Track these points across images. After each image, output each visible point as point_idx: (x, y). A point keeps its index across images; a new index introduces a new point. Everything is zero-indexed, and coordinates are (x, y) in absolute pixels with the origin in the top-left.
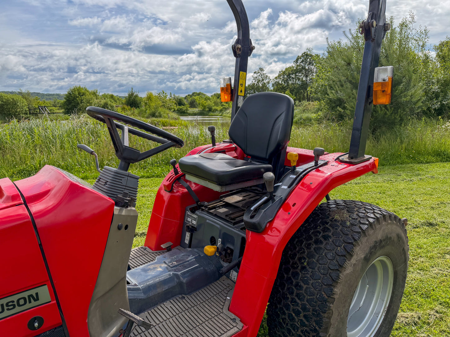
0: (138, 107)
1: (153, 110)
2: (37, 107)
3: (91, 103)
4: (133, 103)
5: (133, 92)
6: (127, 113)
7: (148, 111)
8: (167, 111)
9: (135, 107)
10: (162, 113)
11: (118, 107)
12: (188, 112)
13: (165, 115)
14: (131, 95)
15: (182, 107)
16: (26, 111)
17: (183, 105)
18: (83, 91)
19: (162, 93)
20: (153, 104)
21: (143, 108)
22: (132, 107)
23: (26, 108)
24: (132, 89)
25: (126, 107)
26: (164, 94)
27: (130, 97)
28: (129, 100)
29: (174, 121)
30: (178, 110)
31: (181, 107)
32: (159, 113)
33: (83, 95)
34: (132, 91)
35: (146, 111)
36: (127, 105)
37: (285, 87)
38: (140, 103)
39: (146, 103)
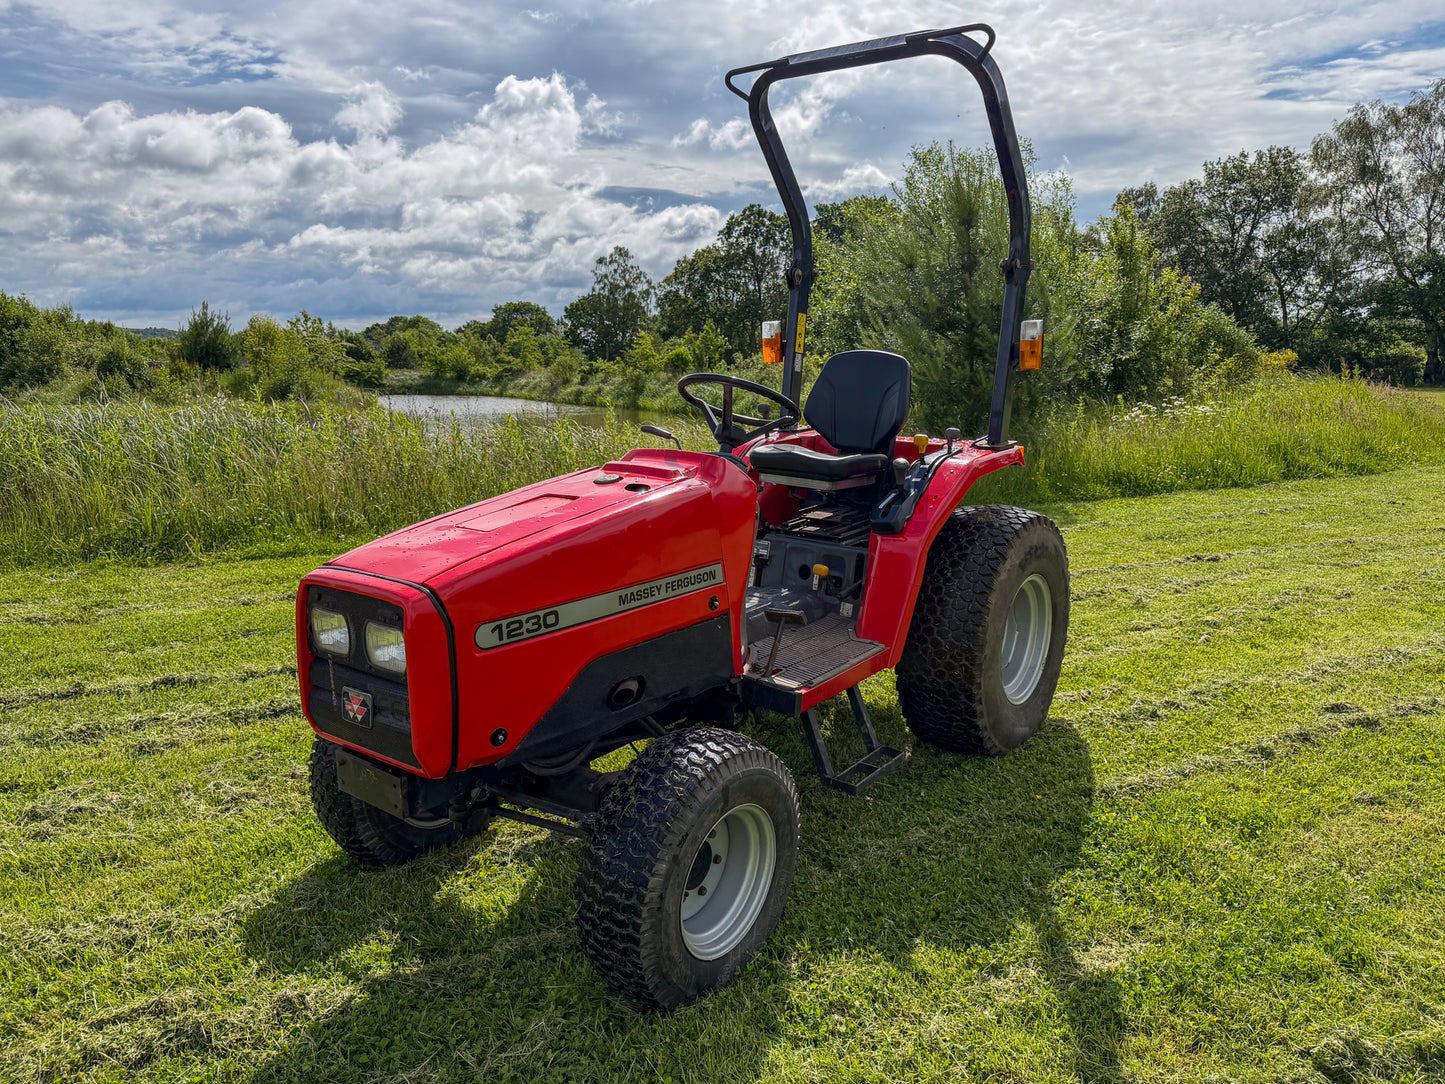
0: (228, 366)
1: (281, 376)
3: (58, 353)
4: (207, 353)
5: (209, 316)
6: (190, 385)
7: (264, 381)
8: (328, 379)
9: (216, 364)
10: (312, 385)
11: (158, 366)
12: (385, 382)
14: (200, 327)
15: (363, 365)
18: (18, 311)
19: (302, 320)
20: (280, 356)
21: (247, 370)
22: (206, 367)
24: (205, 307)
25: (184, 365)
26: (309, 324)
27: (199, 335)
28: (196, 343)
31: (360, 365)
32: (304, 385)
33: (16, 326)
34: (205, 314)
35: (257, 378)
36: (190, 361)
37: (697, 309)
38: (235, 352)
39: (257, 355)
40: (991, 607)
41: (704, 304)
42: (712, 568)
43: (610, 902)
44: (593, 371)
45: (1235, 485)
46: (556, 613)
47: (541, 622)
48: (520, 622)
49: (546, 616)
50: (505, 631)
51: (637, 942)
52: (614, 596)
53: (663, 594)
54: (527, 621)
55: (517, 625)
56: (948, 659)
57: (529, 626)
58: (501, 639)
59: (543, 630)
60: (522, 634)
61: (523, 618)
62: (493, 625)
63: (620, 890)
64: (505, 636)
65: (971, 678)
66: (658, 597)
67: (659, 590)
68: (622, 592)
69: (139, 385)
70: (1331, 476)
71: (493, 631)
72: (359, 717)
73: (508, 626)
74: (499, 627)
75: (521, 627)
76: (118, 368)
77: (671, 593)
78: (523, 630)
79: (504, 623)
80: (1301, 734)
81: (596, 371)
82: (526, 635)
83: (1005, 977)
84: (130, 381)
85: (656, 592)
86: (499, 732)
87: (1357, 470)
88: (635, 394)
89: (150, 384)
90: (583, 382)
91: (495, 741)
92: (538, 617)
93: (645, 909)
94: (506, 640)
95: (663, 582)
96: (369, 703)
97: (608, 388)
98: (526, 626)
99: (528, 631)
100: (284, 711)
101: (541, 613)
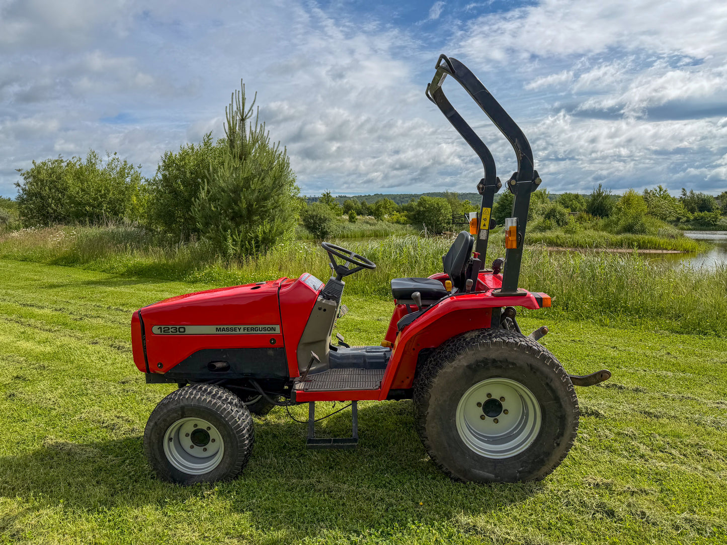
0: (607, 215)
2: (463, 214)
4: (598, 208)
5: (601, 191)
6: (585, 224)
7: (622, 223)
8: (658, 222)
9: (600, 215)
10: (647, 225)
12: (718, 223)
13: (652, 229)
14: (596, 196)
15: (705, 214)
16: (449, 219)
17: (709, 211)
19: (658, 190)
21: (614, 218)
22: (595, 215)
23: (449, 216)
24: (600, 187)
25: (585, 215)
26: (662, 193)
27: (595, 200)
28: (593, 204)
29: (666, 240)
30: (695, 219)
31: (702, 214)
32: (642, 225)
34: (599, 190)
35: (618, 221)
36: (587, 212)
38: (611, 208)
39: (620, 210)
42: (274, 326)
46: (184, 328)
47: (178, 330)
49: (180, 328)
50: (163, 330)
52: (214, 327)
53: (242, 332)
54: (171, 328)
55: (167, 329)
57: (172, 330)
58: (161, 332)
59: (178, 333)
61: (170, 327)
62: (159, 327)
64: (163, 331)
66: (238, 332)
67: (239, 330)
68: (218, 327)
69: (561, 224)
71: (158, 329)
73: (164, 328)
74: (161, 328)
75: (169, 330)
76: (553, 216)
77: (246, 332)
78: (170, 331)
79: (163, 327)
82: (171, 333)
84: (558, 222)
85: (238, 330)
86: (159, 364)
89: (566, 223)
92: (176, 328)
94: (163, 333)
95: (242, 327)
101: (178, 327)
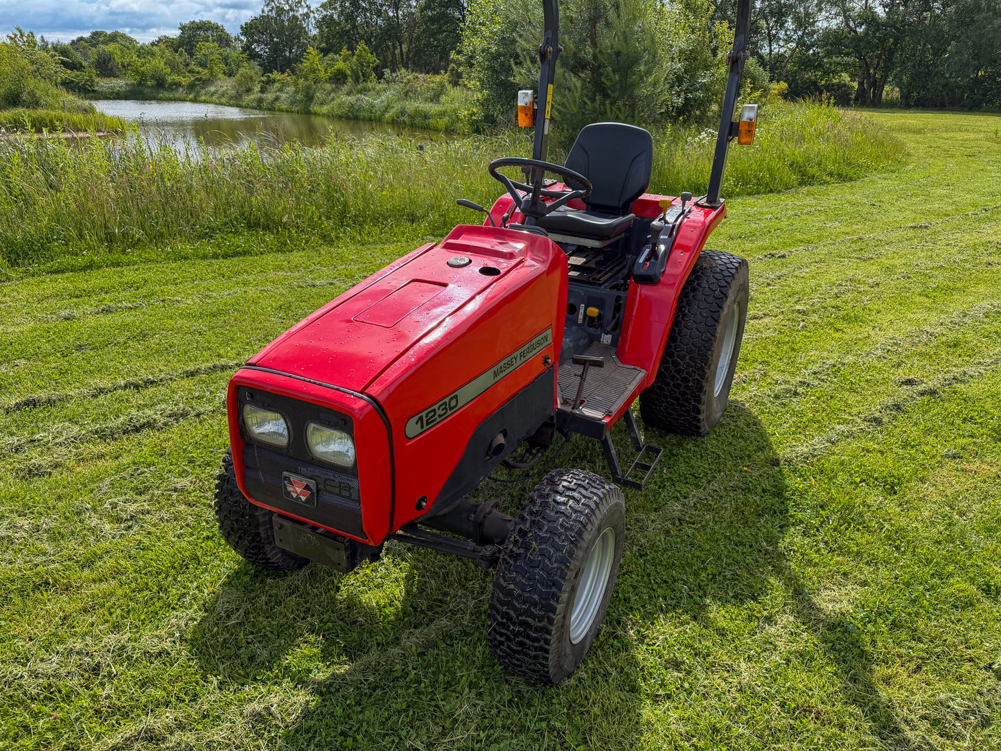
1: (11, 86)
12: (96, 88)
40: (718, 335)
41: (354, 27)
42: (546, 333)
43: (524, 624)
44: (270, 82)
45: (771, 191)
46: (456, 397)
47: (447, 406)
48: (434, 411)
49: (450, 401)
50: (425, 420)
51: (547, 651)
52: (491, 372)
53: (519, 362)
54: (438, 409)
55: (433, 413)
56: (685, 375)
57: (440, 412)
58: (422, 427)
59: (449, 413)
60: (436, 419)
61: (436, 407)
62: (417, 418)
63: (534, 617)
64: (425, 424)
65: (701, 389)
66: (516, 365)
67: (516, 360)
68: (495, 369)
70: (828, 183)
71: (417, 423)
72: (303, 498)
73: (427, 416)
74: (421, 418)
75: (435, 414)
77: (523, 360)
78: (437, 416)
79: (424, 414)
80: (895, 405)
81: (274, 81)
82: (439, 420)
83: (776, 624)
85: (514, 362)
86: (422, 499)
87: (843, 178)
88: (306, 101)
90: (263, 90)
91: (419, 507)
92: (445, 403)
93: (554, 628)
94: (425, 428)
95: (518, 353)
96: (314, 488)
97: (284, 96)
98: (438, 412)
99: (440, 416)
100: (143, 426)
101: (447, 400)
